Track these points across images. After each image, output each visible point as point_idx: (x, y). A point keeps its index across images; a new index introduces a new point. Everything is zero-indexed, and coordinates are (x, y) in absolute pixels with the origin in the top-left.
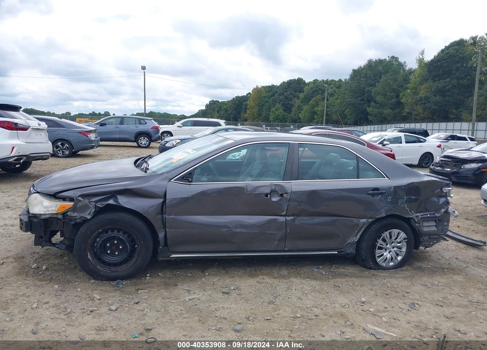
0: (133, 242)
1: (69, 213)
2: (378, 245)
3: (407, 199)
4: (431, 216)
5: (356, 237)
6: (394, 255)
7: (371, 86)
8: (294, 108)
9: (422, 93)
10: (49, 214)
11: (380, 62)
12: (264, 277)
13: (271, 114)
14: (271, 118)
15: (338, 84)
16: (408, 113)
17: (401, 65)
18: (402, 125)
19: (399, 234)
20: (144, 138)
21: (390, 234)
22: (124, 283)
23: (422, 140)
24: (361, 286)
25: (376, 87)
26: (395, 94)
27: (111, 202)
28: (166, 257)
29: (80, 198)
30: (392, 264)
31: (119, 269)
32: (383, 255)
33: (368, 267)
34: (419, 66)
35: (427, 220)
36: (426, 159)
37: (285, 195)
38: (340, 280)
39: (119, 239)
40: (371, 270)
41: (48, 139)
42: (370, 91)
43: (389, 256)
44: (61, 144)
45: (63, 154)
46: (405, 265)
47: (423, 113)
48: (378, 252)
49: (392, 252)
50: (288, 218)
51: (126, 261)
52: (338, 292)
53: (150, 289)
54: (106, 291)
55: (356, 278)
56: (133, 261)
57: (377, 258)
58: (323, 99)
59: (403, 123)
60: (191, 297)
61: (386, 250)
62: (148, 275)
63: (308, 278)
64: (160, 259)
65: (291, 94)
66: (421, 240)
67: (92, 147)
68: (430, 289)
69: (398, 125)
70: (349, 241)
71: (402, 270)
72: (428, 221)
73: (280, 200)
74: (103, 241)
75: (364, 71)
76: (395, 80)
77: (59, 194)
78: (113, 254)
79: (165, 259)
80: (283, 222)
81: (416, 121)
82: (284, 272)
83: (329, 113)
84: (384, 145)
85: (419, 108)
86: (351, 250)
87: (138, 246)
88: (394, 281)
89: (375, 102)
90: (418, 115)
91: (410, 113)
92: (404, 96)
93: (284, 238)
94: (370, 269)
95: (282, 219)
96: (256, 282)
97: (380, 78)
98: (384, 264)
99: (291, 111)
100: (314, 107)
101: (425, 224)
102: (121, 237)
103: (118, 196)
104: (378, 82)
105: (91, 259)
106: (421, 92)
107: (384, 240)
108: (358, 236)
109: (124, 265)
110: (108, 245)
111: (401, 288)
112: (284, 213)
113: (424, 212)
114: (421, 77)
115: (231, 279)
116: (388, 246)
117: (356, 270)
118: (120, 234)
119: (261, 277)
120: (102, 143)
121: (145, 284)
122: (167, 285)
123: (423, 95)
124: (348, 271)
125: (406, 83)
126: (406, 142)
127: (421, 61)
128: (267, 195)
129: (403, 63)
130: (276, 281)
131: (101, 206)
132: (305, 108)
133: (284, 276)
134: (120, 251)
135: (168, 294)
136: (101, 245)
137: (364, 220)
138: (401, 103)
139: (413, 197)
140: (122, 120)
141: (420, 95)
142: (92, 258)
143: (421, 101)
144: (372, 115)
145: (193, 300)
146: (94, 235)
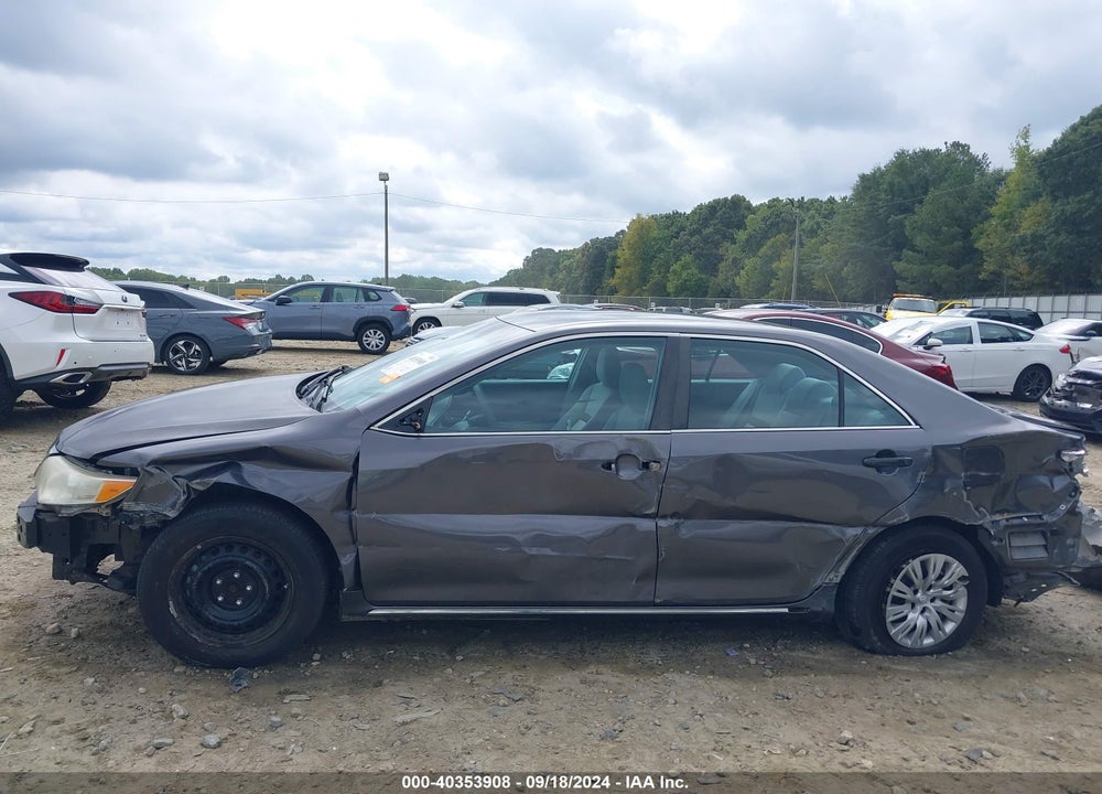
0: (278, 575)
1: (125, 505)
2: (893, 593)
3: (966, 477)
4: (1033, 521)
5: (837, 571)
6: (934, 618)
7: (902, 212)
8: (723, 264)
9: (1026, 228)
10: (80, 506)
11: (926, 156)
12: (602, 668)
13: (671, 277)
14: (670, 288)
15: (829, 209)
16: (993, 273)
17: (975, 164)
18: (979, 302)
19: (946, 566)
20: (375, 333)
21: (924, 565)
22: (255, 675)
23: (1022, 335)
24: (844, 696)
25: (914, 213)
26: (961, 231)
27: (226, 478)
28: (360, 615)
29: (152, 469)
30: (928, 641)
31: (244, 641)
32: (906, 617)
33: (867, 647)
34: (1017, 164)
35: (1022, 530)
36: (1033, 381)
37: (654, 466)
38: (792, 679)
39: (246, 570)
40: (876, 656)
41: (144, 333)
42: (901, 225)
43: (921, 621)
44: (184, 345)
45: (188, 367)
46: (964, 645)
47: (1029, 274)
48: (892, 612)
49: (930, 610)
50: (662, 523)
51: (260, 622)
52: (782, 712)
53: (314, 693)
54: (207, 695)
55: (833, 675)
56: (278, 623)
57: (889, 626)
58: (793, 243)
59: (980, 296)
60: (408, 717)
61: (913, 606)
62: (317, 656)
63: (712, 673)
64: (345, 618)
65: (717, 232)
66: (1007, 581)
67: (253, 352)
68: (1025, 710)
69: (968, 302)
70: (819, 582)
71: (955, 657)
72: (1024, 533)
73: (641, 478)
74: (204, 572)
75: (888, 178)
76: (962, 196)
77: (105, 459)
78: (229, 604)
79: (357, 618)
80: (650, 532)
81: (1013, 292)
82: (654, 656)
83: (804, 274)
84: (929, 348)
85: (1020, 263)
86: (824, 605)
87: (290, 587)
88: (932, 687)
89: (913, 248)
90: (1017, 279)
91: (997, 275)
92: (982, 233)
93: (653, 573)
94: (873, 652)
95: (646, 525)
96: (578, 680)
97: (925, 193)
98: (909, 642)
99: (717, 271)
100: (770, 260)
101: (1016, 542)
102: (248, 563)
103: (243, 464)
104: (921, 202)
105: (176, 616)
106: (1025, 224)
107: (908, 581)
108: (842, 570)
109: (258, 631)
110: (218, 582)
111: (950, 705)
112: (653, 510)
113: (1014, 512)
114: (1025, 189)
115: (516, 673)
116: (919, 595)
117: (835, 656)
118: (247, 555)
119: (592, 668)
120: (276, 343)
121: (306, 678)
122: (356, 685)
123: (1029, 232)
124: (817, 657)
125: (987, 204)
126: (983, 341)
127: (1022, 154)
128: (607, 466)
129: (980, 157)
130: (630, 681)
131: (201, 488)
132: (749, 263)
133: (651, 668)
134: (248, 598)
135: (354, 707)
136: (200, 583)
137: (859, 530)
138: (977, 249)
139: (983, 474)
140: (328, 291)
141: (1022, 232)
142: (181, 612)
143: (1022, 245)
144: (904, 279)
145: (414, 726)
146: (184, 557)
